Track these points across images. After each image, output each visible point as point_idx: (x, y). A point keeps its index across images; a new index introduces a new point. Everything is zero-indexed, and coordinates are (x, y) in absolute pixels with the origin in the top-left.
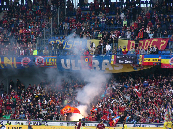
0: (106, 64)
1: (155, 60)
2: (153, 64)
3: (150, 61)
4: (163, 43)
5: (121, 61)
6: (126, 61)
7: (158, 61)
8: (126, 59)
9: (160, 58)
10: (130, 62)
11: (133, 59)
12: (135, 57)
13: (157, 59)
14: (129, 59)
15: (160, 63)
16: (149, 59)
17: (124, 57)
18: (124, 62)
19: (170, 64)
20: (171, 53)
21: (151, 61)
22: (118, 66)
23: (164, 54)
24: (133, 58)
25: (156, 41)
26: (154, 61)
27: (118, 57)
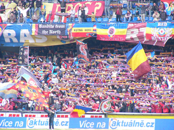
0: (25, 36)
1: (89, 30)
2: (87, 35)
3: (82, 32)
4: (98, 6)
5: (44, 32)
6: (51, 32)
7: (93, 31)
8: (51, 29)
9: (95, 28)
10: (56, 32)
11: (60, 29)
12: (63, 26)
13: (92, 28)
14: (55, 29)
15: (96, 35)
16: (81, 28)
17: (48, 26)
18: (49, 33)
19: (109, 36)
20: (109, 21)
21: (84, 31)
22: (41, 38)
23: (100, 22)
24: (60, 27)
25: (89, 4)
26: (88, 32)
27: (40, 26)
